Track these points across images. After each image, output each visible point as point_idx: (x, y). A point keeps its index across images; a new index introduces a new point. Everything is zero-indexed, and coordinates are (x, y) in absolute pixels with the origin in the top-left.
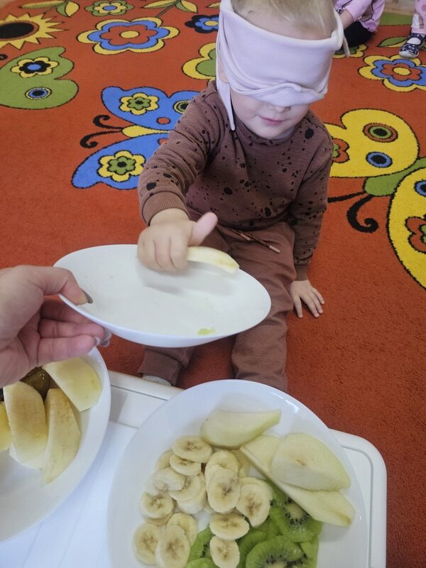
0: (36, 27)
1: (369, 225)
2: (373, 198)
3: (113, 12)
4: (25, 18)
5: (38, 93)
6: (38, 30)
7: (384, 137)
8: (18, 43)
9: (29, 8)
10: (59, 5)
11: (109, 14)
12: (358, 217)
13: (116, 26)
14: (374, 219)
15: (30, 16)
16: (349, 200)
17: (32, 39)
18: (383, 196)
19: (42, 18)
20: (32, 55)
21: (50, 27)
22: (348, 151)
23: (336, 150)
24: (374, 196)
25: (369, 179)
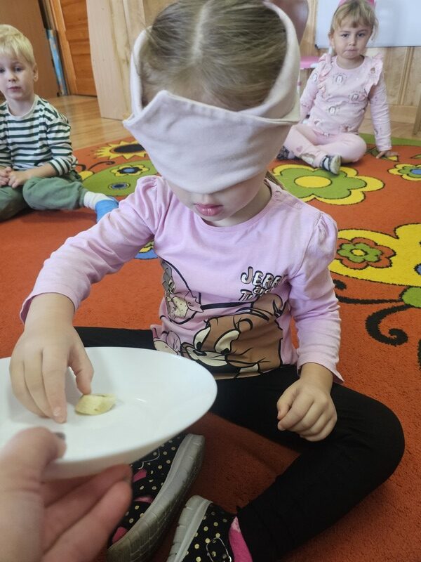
2: (411, 309)
5: (119, 186)
8: (128, 156)
12: (380, 325)
14: (404, 330)
20: (132, 164)
22: (392, 258)
23: (377, 256)
24: (413, 306)
25: (411, 289)
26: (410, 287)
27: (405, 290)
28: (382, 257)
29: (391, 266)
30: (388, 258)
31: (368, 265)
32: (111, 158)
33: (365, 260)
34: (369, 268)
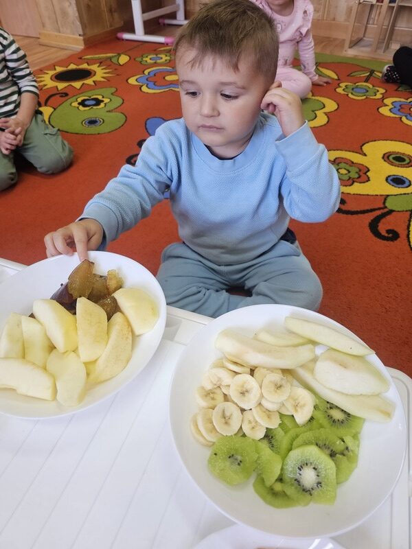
0: (93, 73)
1: (390, 235)
2: (394, 213)
3: (158, 61)
4: (85, 66)
5: (92, 122)
6: (95, 75)
7: (402, 163)
8: (77, 84)
9: (87, 59)
10: (113, 57)
11: (155, 63)
12: (379, 228)
13: (161, 72)
14: (396, 230)
15: (88, 64)
16: (370, 213)
17: (89, 81)
18: (403, 211)
19: (99, 66)
20: (89, 94)
21: (105, 73)
22: (368, 174)
23: (357, 172)
24: (394, 211)
25: (389, 197)
26: (388, 196)
27: (385, 199)
28: (361, 174)
29: (369, 180)
30: (365, 173)
31: (353, 182)
32: (59, 88)
33: (350, 178)
34: (355, 184)
